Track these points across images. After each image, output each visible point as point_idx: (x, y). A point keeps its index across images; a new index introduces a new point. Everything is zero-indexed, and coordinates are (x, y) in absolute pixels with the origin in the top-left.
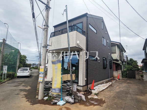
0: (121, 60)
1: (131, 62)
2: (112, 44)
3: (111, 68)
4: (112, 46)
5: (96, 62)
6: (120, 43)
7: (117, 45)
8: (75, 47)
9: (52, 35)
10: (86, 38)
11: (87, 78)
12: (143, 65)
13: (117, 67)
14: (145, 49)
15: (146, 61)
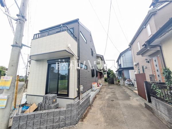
0: (103, 70)
1: (109, 71)
2: (97, 56)
3: (97, 76)
4: (97, 58)
5: (86, 70)
6: (103, 56)
7: (101, 57)
8: (65, 50)
9: (35, 37)
10: (78, 44)
11: (79, 88)
12: (117, 74)
13: (100, 75)
14: (118, 61)
15: (120, 70)
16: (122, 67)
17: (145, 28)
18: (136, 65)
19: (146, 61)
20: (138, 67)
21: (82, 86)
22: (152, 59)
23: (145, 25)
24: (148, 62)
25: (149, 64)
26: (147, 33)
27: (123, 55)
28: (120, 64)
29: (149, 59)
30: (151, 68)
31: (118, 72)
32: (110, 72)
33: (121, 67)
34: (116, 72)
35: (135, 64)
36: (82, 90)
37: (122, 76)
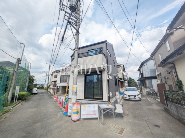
0: (123, 79)
11: (109, 94)
12: (139, 83)
13: (121, 84)
14: (139, 70)
15: (142, 79)
16: (145, 76)
17: (165, 43)
18: (158, 75)
19: (167, 72)
20: (161, 77)
21: (111, 93)
22: (172, 71)
23: (165, 41)
24: (169, 73)
25: (170, 75)
26: (166, 48)
27: (145, 64)
28: (142, 73)
29: (169, 70)
30: (171, 79)
31: (140, 81)
32: (131, 81)
33: (143, 76)
34: (138, 80)
35: (157, 73)
36: (111, 96)
37: (144, 85)
